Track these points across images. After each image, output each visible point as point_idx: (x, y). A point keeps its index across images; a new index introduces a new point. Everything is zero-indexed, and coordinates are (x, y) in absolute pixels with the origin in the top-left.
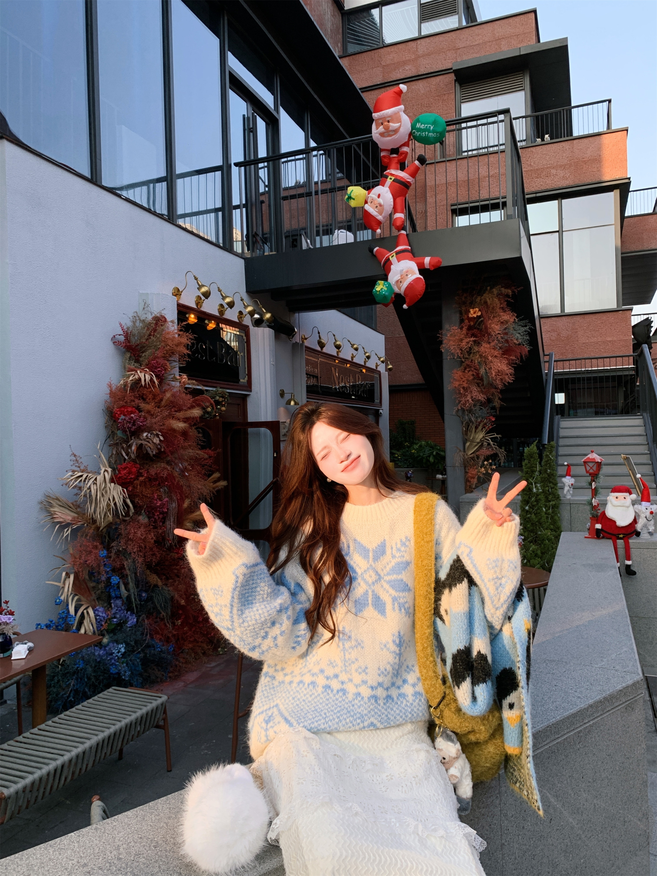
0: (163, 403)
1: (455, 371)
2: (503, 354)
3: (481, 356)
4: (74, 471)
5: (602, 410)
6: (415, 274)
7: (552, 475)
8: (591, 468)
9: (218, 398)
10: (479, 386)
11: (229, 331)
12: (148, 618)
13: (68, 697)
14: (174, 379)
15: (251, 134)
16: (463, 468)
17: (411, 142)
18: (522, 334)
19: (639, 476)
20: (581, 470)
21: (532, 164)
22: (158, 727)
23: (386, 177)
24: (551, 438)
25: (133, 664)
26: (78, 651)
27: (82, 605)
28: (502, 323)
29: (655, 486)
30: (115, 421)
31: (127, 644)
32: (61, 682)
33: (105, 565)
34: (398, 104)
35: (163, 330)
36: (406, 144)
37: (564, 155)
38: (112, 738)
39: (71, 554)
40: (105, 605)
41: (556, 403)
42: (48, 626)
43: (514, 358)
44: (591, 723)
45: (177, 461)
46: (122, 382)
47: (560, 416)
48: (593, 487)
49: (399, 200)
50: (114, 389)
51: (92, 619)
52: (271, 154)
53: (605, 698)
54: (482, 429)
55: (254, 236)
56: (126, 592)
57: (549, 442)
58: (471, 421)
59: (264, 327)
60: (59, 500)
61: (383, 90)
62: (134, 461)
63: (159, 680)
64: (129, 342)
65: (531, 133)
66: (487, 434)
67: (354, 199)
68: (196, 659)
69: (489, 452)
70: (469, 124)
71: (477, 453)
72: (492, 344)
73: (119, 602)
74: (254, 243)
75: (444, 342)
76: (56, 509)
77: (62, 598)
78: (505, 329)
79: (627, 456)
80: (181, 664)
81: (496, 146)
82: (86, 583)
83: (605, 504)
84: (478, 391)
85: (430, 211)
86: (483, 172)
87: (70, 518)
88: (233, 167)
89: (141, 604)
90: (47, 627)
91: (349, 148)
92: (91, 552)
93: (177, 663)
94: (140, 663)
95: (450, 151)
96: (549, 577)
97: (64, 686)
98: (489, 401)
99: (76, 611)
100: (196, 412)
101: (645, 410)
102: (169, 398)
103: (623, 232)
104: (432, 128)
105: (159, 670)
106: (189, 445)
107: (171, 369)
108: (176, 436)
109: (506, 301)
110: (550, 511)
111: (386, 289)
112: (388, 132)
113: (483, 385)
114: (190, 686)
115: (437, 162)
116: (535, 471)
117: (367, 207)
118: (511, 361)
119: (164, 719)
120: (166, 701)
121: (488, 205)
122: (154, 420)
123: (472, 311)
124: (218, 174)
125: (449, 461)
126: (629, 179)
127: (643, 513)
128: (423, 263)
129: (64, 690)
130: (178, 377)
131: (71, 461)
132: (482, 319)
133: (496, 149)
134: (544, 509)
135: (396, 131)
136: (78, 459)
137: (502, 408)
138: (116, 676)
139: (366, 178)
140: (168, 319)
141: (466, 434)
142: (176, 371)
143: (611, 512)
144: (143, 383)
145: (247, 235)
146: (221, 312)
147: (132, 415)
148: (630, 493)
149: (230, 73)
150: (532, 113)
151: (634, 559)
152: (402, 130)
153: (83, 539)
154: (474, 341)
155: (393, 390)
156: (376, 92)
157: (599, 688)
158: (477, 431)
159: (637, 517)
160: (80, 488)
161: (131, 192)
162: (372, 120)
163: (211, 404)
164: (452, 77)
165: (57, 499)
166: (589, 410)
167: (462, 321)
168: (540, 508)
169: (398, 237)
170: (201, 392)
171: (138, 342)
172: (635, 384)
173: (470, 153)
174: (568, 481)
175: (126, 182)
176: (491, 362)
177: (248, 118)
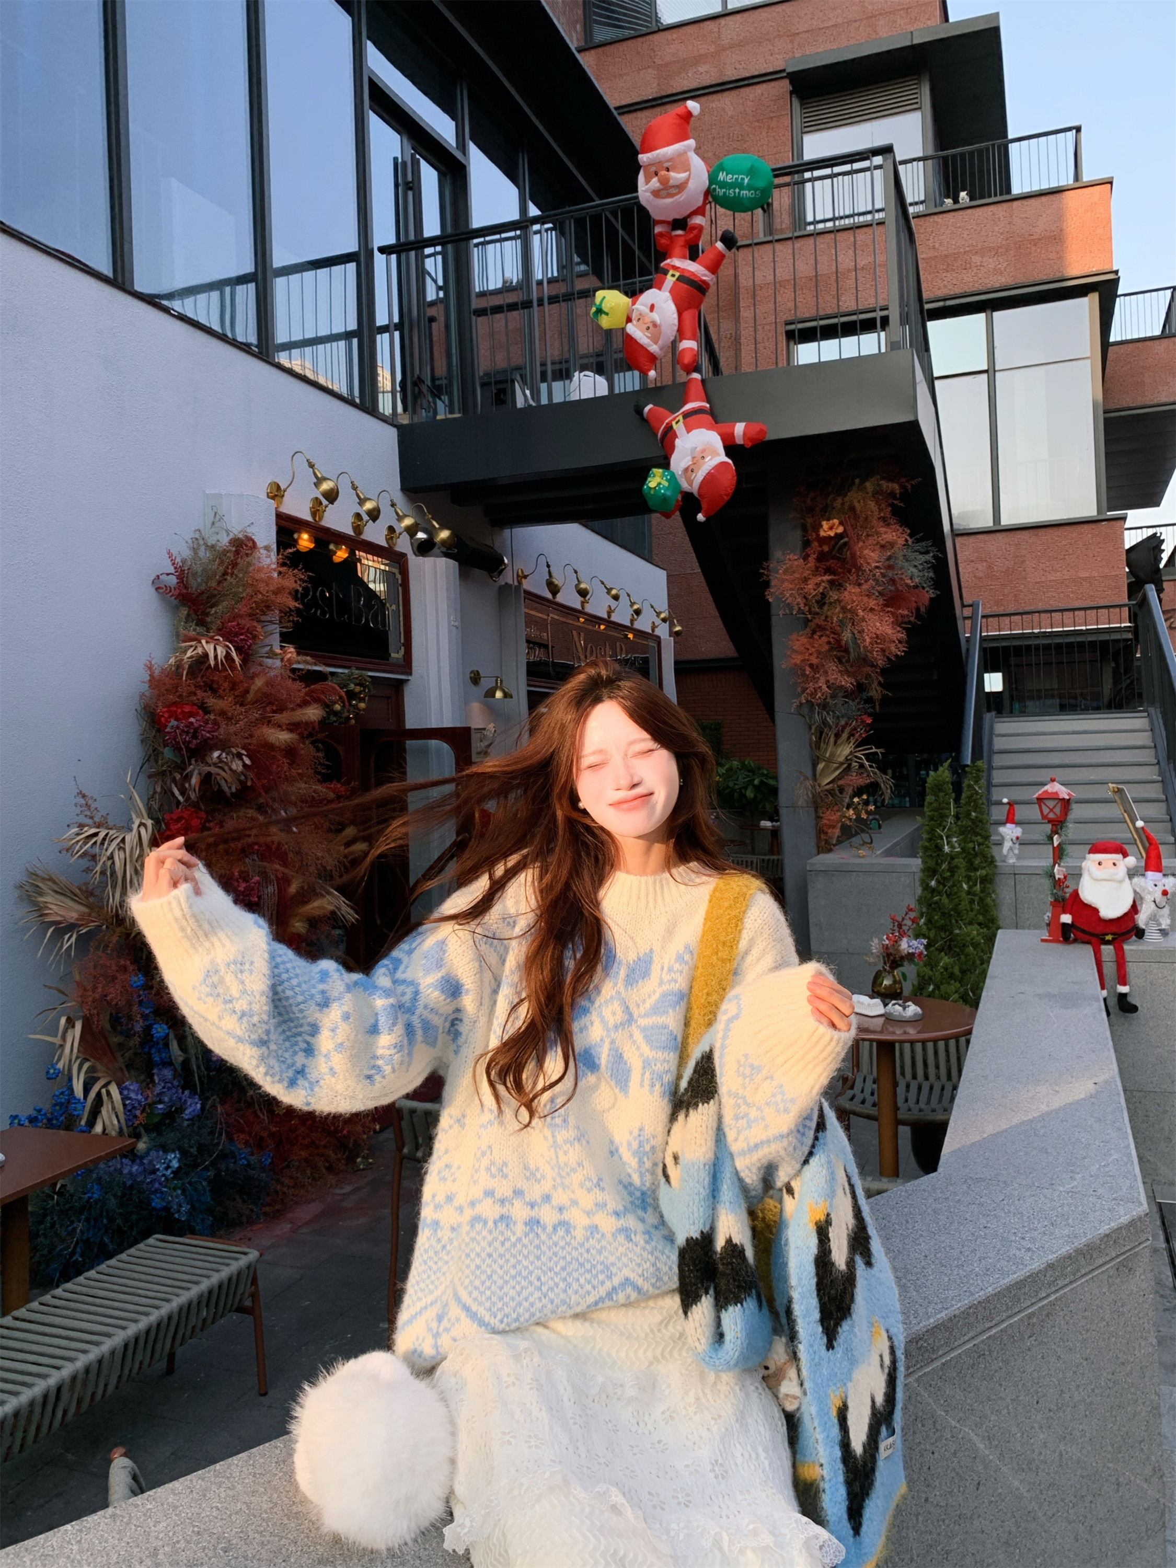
0: (250, 697)
1: (794, 636)
2: (886, 605)
3: (844, 609)
4: (81, 826)
5: (1072, 702)
6: (718, 455)
7: (981, 821)
8: (1051, 810)
9: (352, 686)
10: (840, 662)
11: (371, 563)
12: (223, 1102)
13: (73, 1254)
14: (272, 655)
15: (410, 194)
16: (812, 809)
17: (708, 207)
18: (920, 567)
19: (1140, 824)
20: (1033, 813)
21: (937, 245)
22: (241, 1310)
23: (665, 272)
24: (977, 752)
25: (196, 1190)
26: (87, 1169)
27: (98, 1079)
28: (883, 547)
29: (1172, 839)
30: (159, 731)
31: (184, 1153)
32: (58, 1226)
33: (141, 1002)
34: (683, 137)
35: (249, 564)
36: (700, 211)
37: (996, 228)
38: (153, 1333)
39: (78, 983)
40: (142, 1077)
41: (987, 689)
42: (32, 1120)
43: (906, 612)
44: (1053, 1297)
45: (276, 805)
46: (172, 661)
47: (994, 713)
48: (1056, 844)
49: (687, 315)
50: (157, 673)
51: (116, 1105)
52: (449, 230)
53: (1078, 1251)
54: (849, 738)
55: (415, 384)
56: (180, 1053)
57: (974, 760)
58: (825, 723)
59: (437, 556)
60: (55, 882)
61: (658, 109)
62: (195, 805)
63: (244, 1219)
64: (186, 588)
65: (934, 186)
66: (856, 747)
67: (607, 314)
68: (314, 1179)
69: (862, 781)
70: (817, 173)
71: (841, 782)
72: (865, 587)
73: (168, 1073)
74: (415, 399)
75: (773, 583)
76: (48, 899)
77: (60, 1066)
78: (889, 558)
79: (1120, 786)
80: (285, 1189)
81: (869, 212)
82: (105, 1038)
83: (1079, 876)
84: (840, 671)
85: (746, 333)
86: (846, 261)
87: (75, 915)
88: (376, 253)
89: (208, 1076)
90: (30, 1122)
91: (596, 219)
92: (114, 978)
93: (279, 1187)
94: (208, 1189)
95: (782, 222)
96: (973, 1017)
97: (64, 1234)
98: (861, 687)
99: (86, 1090)
100: (313, 713)
101: (1152, 703)
102: (260, 689)
103: (1107, 371)
104: (746, 181)
105: (244, 1202)
106: (299, 774)
107: (266, 637)
108: (274, 757)
109: (890, 505)
110: (978, 888)
111: (666, 484)
112: (667, 190)
113: (848, 661)
114: (304, 1230)
115: (757, 244)
116: (947, 817)
117: (631, 329)
118: (900, 619)
119: (254, 1296)
120: (257, 1261)
121: (854, 322)
122: (232, 729)
123: (825, 525)
124: (352, 267)
125: (783, 798)
126: (1116, 272)
127: (1149, 893)
128: (733, 434)
129: (63, 1241)
130: (278, 651)
131: (76, 805)
132: (846, 540)
133: (869, 217)
134: (965, 886)
135: (681, 187)
136: (90, 802)
137: (884, 701)
138: (163, 1214)
139: (629, 274)
140: (260, 544)
141: (818, 748)
142: (275, 640)
143: (1090, 892)
144: (212, 663)
145: (403, 383)
146: (358, 529)
147: (192, 720)
148: (1125, 855)
149: (372, 83)
150: (936, 151)
151: (1133, 982)
152: (691, 185)
153: (100, 953)
154: (831, 583)
155: (681, 668)
156: (646, 113)
157: (1066, 1232)
158: (839, 742)
159: (1138, 903)
160: (94, 858)
161: (189, 301)
162: (637, 167)
163: (341, 697)
164: (785, 85)
165: (51, 879)
166: (1049, 702)
167: (806, 544)
168: (956, 884)
169: (686, 385)
170: (321, 676)
171: (203, 587)
172: (1134, 654)
173: (821, 226)
174: (1010, 832)
175: (179, 284)
176: (863, 619)
177: (404, 163)
